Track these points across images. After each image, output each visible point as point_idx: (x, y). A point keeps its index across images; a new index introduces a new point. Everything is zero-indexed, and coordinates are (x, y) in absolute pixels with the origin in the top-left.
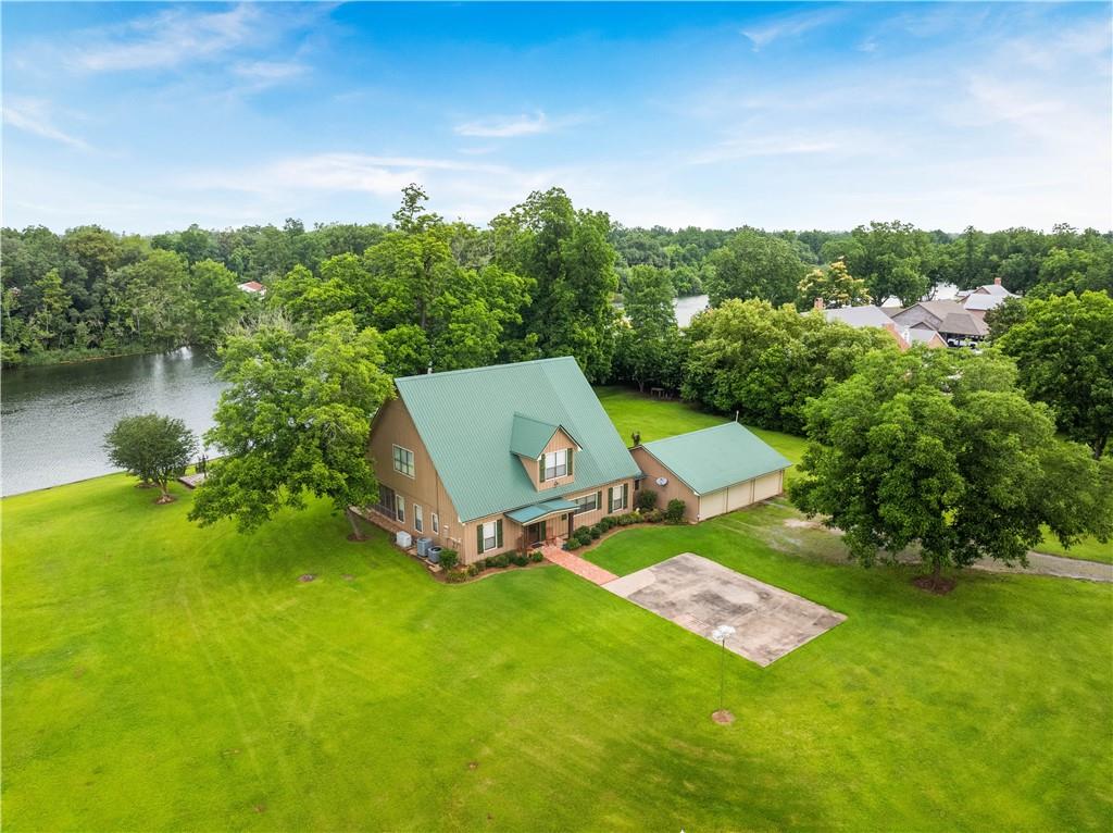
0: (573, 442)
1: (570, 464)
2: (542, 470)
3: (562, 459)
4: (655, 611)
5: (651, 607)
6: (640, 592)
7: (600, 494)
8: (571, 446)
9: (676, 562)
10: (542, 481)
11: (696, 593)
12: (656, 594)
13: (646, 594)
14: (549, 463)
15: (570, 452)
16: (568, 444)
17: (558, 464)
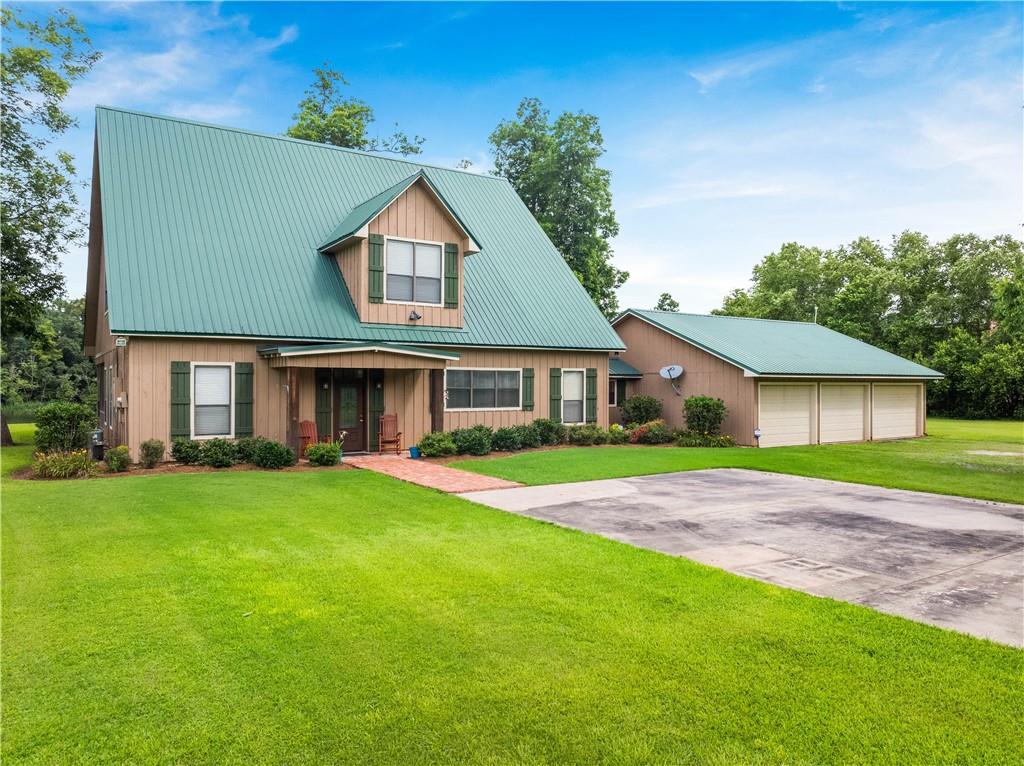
0: (459, 230)
1: (452, 279)
2: (376, 271)
3: (430, 263)
7: (529, 375)
8: (455, 240)
10: (375, 298)
14: (396, 260)
15: (453, 254)
16: (447, 229)
17: (419, 273)
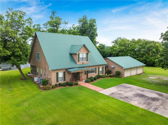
1: (87, 57)
4: (121, 100)
5: (119, 98)
6: (113, 93)
7: (96, 68)
9: (122, 86)
10: (79, 61)
11: (134, 94)
12: (119, 94)
13: (115, 94)
14: (81, 56)
15: (87, 54)
16: (87, 51)
17: (83, 57)
